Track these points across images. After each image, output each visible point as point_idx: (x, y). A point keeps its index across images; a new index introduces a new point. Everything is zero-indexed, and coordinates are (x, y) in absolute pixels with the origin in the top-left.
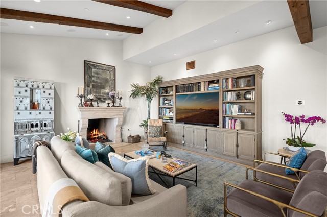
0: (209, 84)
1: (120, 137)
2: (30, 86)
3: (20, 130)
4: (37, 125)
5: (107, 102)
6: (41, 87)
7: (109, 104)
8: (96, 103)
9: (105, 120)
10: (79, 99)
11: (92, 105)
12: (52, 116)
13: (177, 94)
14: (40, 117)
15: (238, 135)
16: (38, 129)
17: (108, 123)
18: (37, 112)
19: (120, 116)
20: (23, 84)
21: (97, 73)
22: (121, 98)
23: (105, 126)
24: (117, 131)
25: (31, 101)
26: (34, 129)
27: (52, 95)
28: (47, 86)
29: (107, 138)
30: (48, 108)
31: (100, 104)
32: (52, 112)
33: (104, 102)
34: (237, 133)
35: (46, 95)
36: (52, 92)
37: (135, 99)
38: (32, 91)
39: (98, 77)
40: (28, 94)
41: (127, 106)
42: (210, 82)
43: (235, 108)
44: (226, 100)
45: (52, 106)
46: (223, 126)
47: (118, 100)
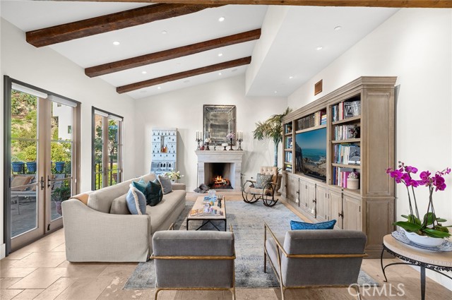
0: (321, 115)
1: (240, 184)
2: (161, 134)
3: (154, 169)
4: (164, 166)
5: (224, 145)
6: (167, 134)
7: (225, 147)
8: (213, 147)
9: (230, 164)
10: (197, 143)
11: (208, 149)
12: (175, 158)
13: (297, 132)
14: (167, 159)
15: (343, 197)
16: (165, 168)
17: (231, 166)
18: (165, 154)
19: (238, 161)
20: (157, 134)
21: (215, 116)
23: (229, 171)
24: (236, 178)
25: (162, 146)
26: (162, 168)
27: (175, 141)
28: (172, 134)
29: (230, 185)
30: (172, 152)
31: (217, 147)
32: (175, 155)
33: (220, 145)
34: (342, 194)
35: (171, 141)
36: (175, 138)
37: (261, 141)
38: (163, 137)
39: (216, 120)
40: (159, 140)
41: (250, 149)
42: (323, 111)
43: (346, 152)
44: (338, 140)
45: (175, 149)
46: (334, 182)
47: (238, 143)
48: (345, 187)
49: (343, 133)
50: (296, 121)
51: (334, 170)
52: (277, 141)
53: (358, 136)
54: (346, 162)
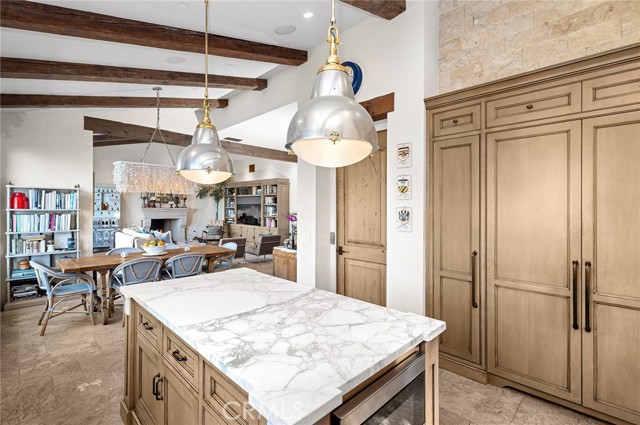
0: (257, 189)
2: (101, 191)
3: (95, 227)
4: (107, 223)
5: (170, 203)
6: (110, 191)
7: (171, 205)
8: (159, 204)
9: (170, 220)
10: (142, 201)
11: (155, 206)
13: (238, 196)
14: (109, 216)
16: (108, 226)
17: (173, 223)
18: (107, 212)
19: (184, 217)
20: (97, 190)
22: (185, 199)
25: (103, 204)
26: (105, 226)
27: (119, 198)
30: (115, 208)
31: (163, 205)
33: (167, 203)
35: (114, 198)
37: (203, 200)
38: (103, 195)
40: (100, 197)
41: (193, 207)
42: (259, 187)
43: (271, 209)
44: (267, 203)
45: (119, 207)
46: (265, 225)
47: (182, 201)
48: (270, 226)
49: (269, 200)
50: (238, 189)
51: (265, 219)
52: (217, 200)
53: (276, 202)
54: (271, 214)
